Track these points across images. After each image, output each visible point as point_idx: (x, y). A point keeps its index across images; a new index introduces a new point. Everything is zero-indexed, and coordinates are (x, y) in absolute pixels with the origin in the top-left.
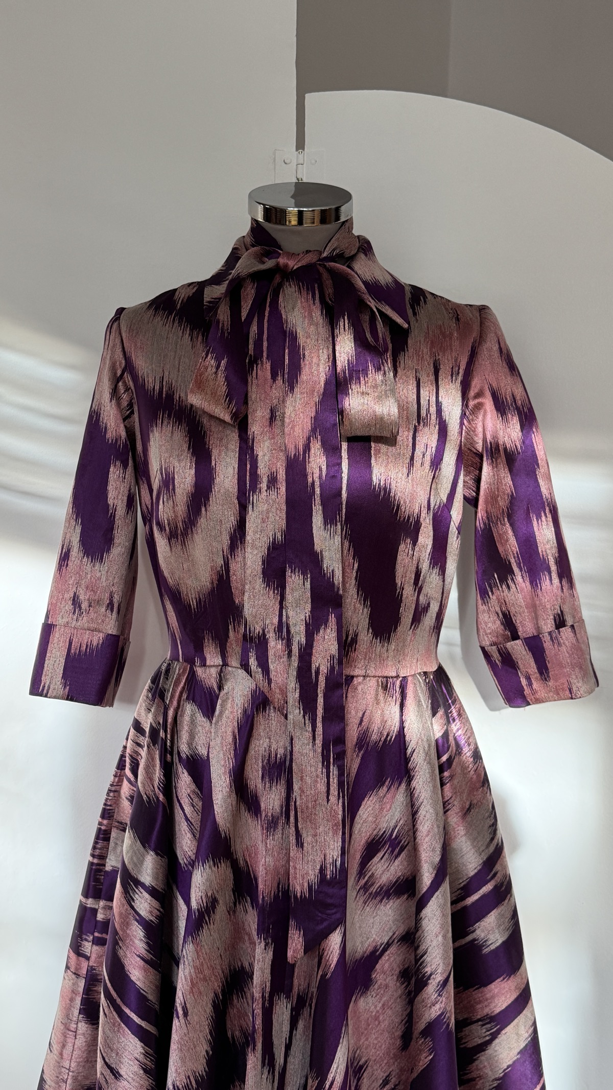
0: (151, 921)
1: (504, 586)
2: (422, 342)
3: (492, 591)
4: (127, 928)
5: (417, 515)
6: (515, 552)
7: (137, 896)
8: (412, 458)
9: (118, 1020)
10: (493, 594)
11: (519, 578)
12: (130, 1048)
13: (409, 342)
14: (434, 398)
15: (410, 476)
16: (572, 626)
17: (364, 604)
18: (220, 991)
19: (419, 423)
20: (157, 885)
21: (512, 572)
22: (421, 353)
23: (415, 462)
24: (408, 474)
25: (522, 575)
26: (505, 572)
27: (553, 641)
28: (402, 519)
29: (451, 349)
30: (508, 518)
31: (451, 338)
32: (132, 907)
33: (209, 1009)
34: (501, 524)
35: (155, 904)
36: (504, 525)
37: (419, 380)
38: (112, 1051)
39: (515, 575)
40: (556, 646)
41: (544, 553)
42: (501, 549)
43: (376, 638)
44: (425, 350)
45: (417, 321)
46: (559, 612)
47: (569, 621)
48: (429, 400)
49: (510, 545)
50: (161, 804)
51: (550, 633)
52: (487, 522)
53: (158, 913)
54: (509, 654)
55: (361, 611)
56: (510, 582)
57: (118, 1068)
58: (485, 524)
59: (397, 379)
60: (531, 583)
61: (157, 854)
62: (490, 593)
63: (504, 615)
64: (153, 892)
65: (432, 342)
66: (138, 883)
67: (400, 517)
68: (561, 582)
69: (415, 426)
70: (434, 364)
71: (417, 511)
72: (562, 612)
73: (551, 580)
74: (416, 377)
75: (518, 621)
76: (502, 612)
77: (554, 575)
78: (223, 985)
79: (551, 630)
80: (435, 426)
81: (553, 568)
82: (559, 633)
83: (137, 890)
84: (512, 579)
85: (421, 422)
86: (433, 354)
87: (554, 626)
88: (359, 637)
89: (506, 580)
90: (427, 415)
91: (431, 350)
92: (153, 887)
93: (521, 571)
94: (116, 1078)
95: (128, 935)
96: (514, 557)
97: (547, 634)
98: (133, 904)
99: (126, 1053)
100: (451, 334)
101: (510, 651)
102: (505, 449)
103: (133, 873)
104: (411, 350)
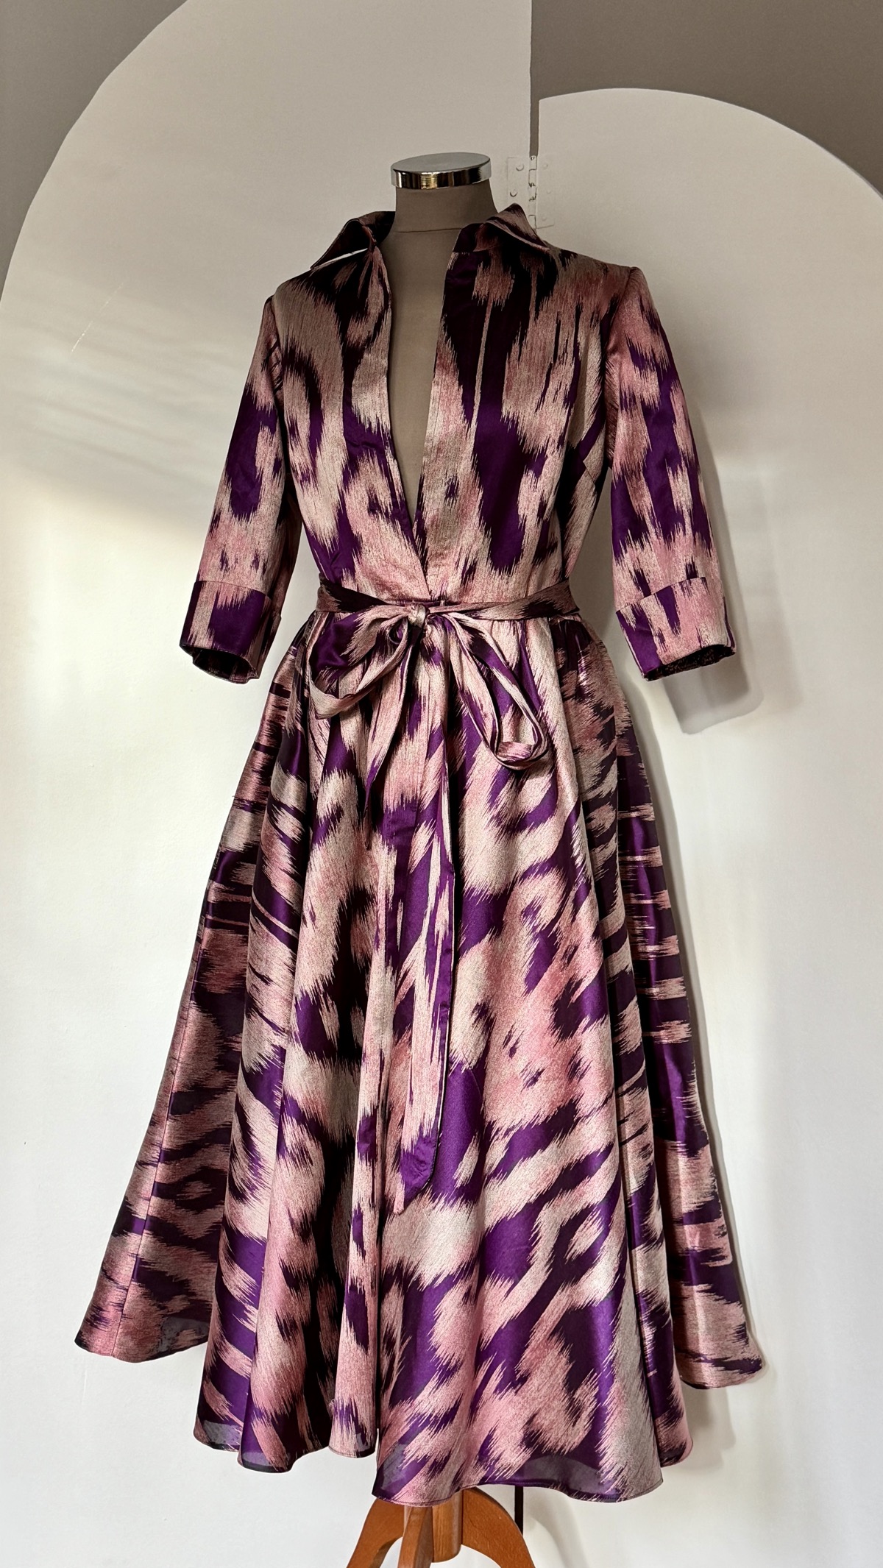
0: (294, 838)
1: (637, 544)
2: (568, 287)
3: (625, 549)
4: (272, 847)
5: (543, 448)
6: (649, 508)
7: (279, 817)
8: (543, 395)
9: (267, 931)
10: (626, 552)
11: (653, 536)
12: (280, 954)
13: (555, 287)
14: (573, 339)
15: (538, 412)
16: (704, 579)
17: (485, 533)
18: (345, 900)
19: (555, 361)
20: (298, 806)
21: (646, 529)
22: (565, 297)
23: (546, 398)
24: (536, 410)
25: (656, 532)
26: (639, 531)
27: (683, 591)
28: (526, 452)
29: (595, 294)
30: (643, 473)
31: (597, 285)
32: (276, 828)
33: (335, 913)
34: (636, 478)
35: (296, 822)
36: (640, 479)
37: (560, 321)
38: (262, 961)
39: (649, 533)
40: (686, 596)
41: (679, 505)
42: (635, 504)
43: (495, 569)
44: (570, 294)
45: (565, 270)
46: (691, 563)
47: (701, 573)
48: (567, 341)
49: (645, 502)
50: (299, 733)
51: (681, 583)
52: (621, 474)
53: (300, 832)
54: (642, 611)
55: (482, 540)
56: (644, 539)
57: (268, 974)
58: (619, 477)
59: (538, 321)
60: (665, 538)
61: (297, 778)
62: (623, 551)
63: (637, 573)
64: (296, 813)
65: (578, 287)
66: (281, 805)
67: (525, 450)
68: (694, 535)
69: (551, 364)
70: (577, 307)
71: (542, 443)
72: (693, 563)
73: (684, 530)
74: (557, 319)
75: (651, 581)
76: (635, 571)
77: (688, 527)
78: (348, 895)
79: (683, 579)
80: (571, 366)
81: (687, 520)
82: (690, 583)
83: (280, 812)
84: (646, 538)
85: (557, 361)
86: (576, 297)
87: (686, 577)
88: (477, 567)
89: (640, 537)
90: (564, 354)
91: (575, 294)
92: (295, 808)
93: (655, 527)
94: (267, 983)
95: (273, 853)
96: (649, 513)
97: (678, 584)
98: (277, 824)
99: (276, 960)
100: (598, 280)
101: (644, 608)
102: (643, 402)
103: (276, 797)
104: (555, 295)
